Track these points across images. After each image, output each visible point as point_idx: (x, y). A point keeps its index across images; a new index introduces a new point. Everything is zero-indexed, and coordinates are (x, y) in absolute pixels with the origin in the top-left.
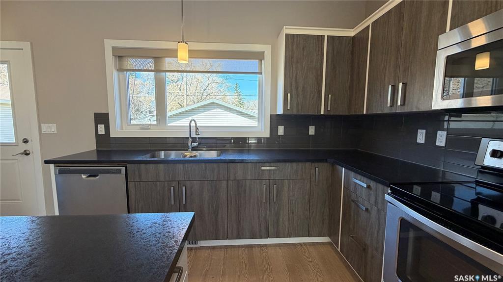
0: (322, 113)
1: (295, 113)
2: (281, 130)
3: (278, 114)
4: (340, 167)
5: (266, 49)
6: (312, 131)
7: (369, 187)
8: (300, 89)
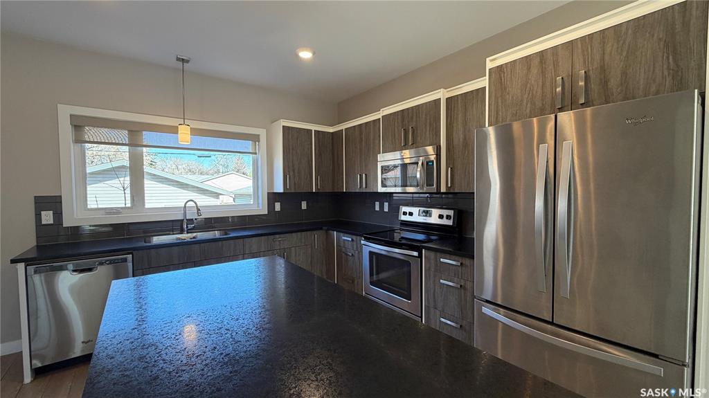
0: (314, 191)
1: (293, 191)
2: (278, 207)
3: (275, 191)
4: (331, 232)
5: (262, 132)
6: (304, 205)
7: (352, 240)
8: (296, 171)
